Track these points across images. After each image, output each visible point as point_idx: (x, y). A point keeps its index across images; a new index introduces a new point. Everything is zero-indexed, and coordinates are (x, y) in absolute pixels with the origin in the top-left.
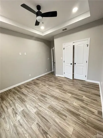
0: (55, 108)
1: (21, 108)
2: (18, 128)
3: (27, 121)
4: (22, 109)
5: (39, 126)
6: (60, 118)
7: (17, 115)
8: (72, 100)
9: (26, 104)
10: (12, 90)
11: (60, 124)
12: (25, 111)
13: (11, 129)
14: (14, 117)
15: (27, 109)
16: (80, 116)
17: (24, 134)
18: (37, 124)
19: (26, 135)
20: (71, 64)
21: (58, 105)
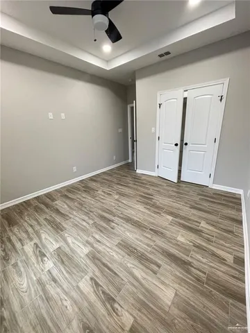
0: (132, 247)
1: (54, 243)
2: (47, 286)
3: (68, 272)
4: (56, 246)
5: (97, 284)
6: (144, 269)
7: (45, 259)
8: (174, 231)
9: (66, 235)
10: (32, 202)
11: (143, 282)
12: (63, 250)
13: (33, 290)
14: (38, 262)
15: (69, 246)
16: (193, 267)
17: (61, 299)
18: (92, 279)
19: (65, 303)
20: (176, 145)
21: (141, 241)
